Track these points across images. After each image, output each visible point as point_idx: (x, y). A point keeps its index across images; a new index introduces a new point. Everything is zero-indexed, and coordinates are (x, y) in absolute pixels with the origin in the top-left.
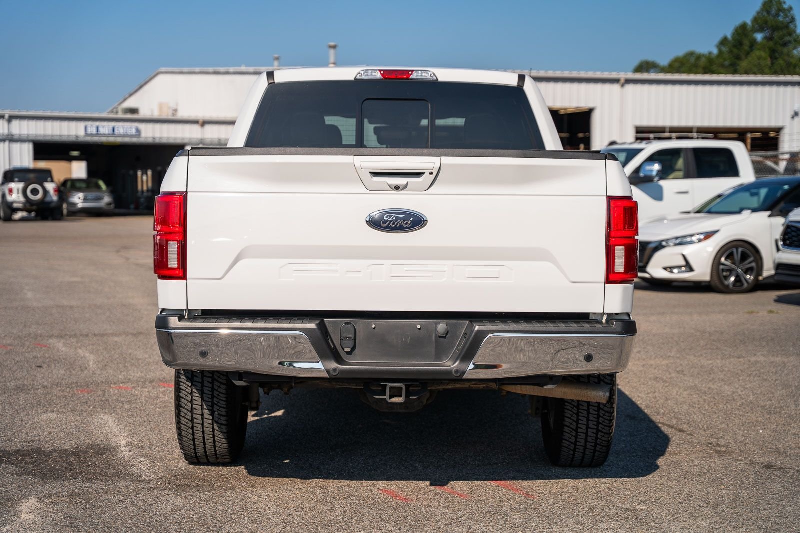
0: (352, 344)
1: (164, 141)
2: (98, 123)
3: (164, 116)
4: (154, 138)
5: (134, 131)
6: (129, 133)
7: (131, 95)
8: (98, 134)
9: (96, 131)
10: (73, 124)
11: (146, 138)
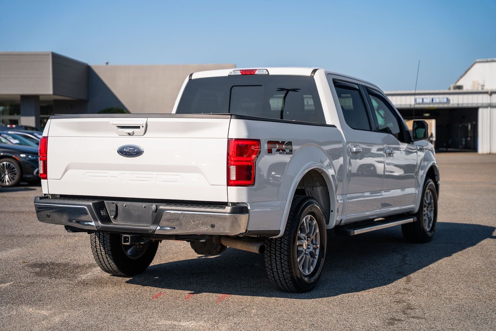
0: (114, 214)
1: (465, 106)
2: (423, 96)
3: (475, 90)
4: (458, 104)
5: (445, 100)
6: (443, 101)
7: (461, 77)
8: (423, 103)
9: (422, 101)
10: (408, 98)
11: (453, 104)
